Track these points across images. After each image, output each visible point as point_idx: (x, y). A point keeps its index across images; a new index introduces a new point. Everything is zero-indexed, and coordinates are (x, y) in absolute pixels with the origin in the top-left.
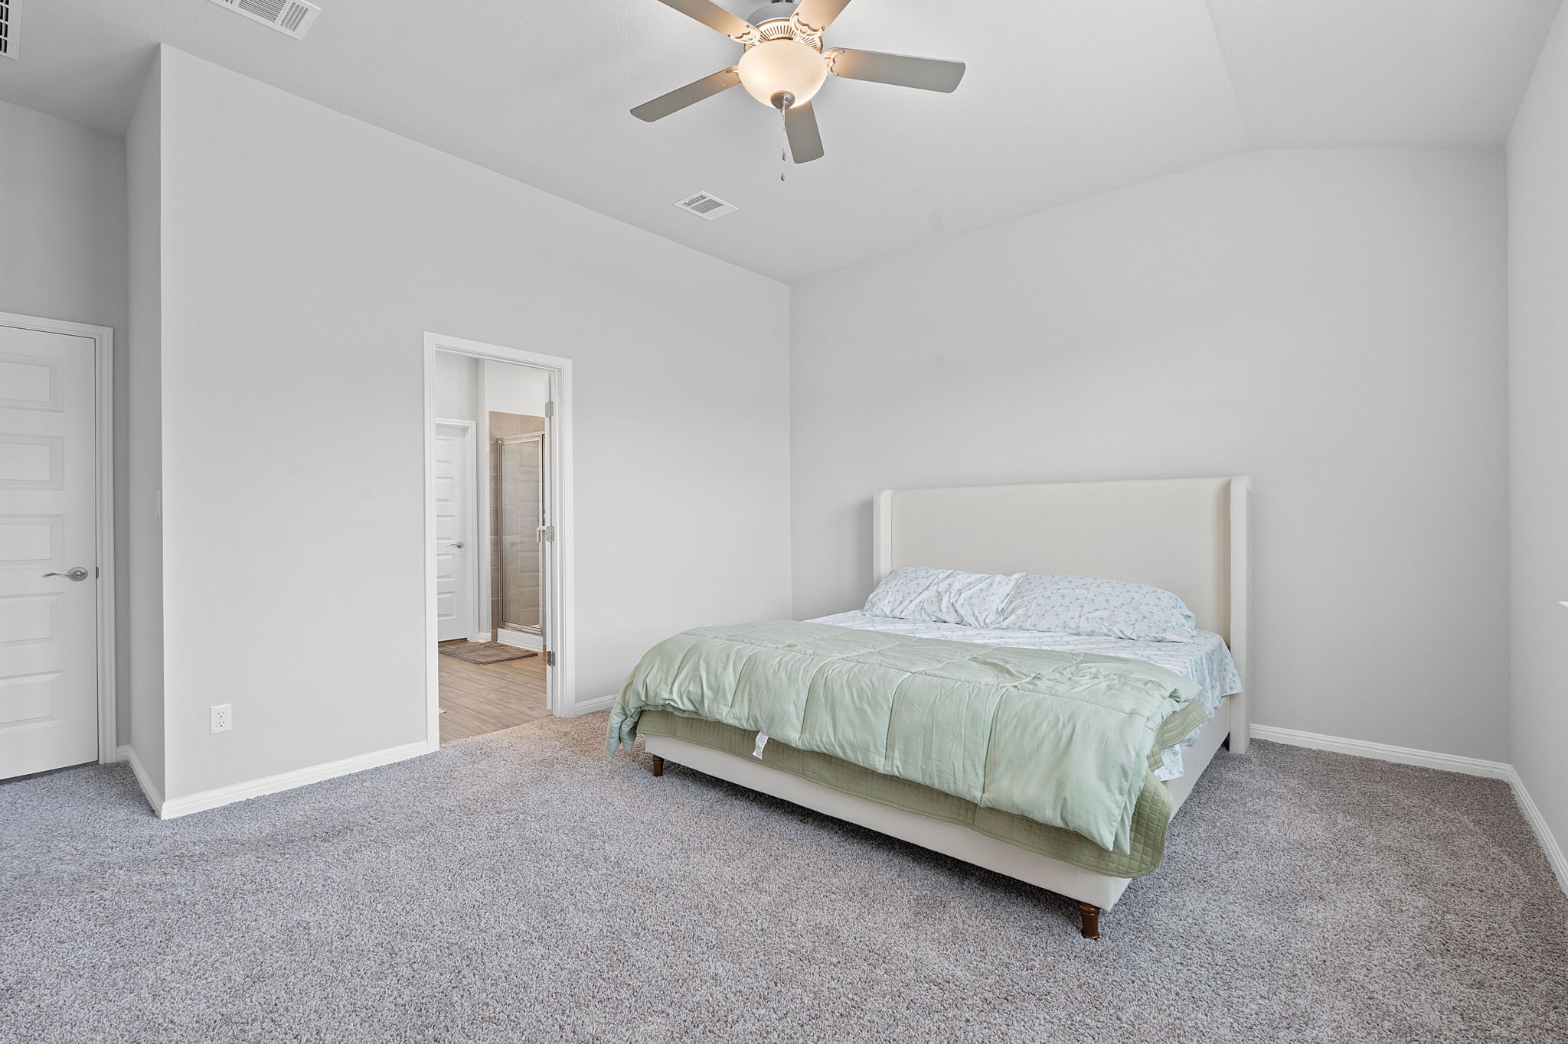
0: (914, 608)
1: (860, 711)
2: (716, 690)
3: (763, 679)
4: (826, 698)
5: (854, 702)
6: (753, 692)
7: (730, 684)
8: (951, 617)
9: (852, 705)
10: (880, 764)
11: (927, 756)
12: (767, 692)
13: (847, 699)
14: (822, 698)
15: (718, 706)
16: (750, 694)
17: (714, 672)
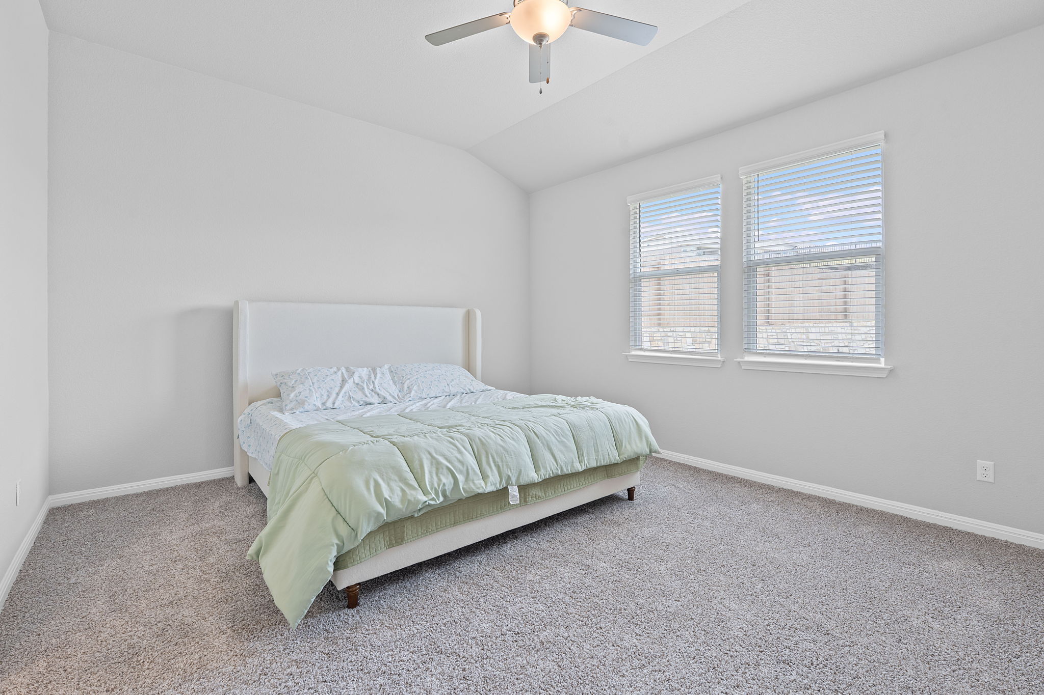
0: (343, 399)
1: (562, 442)
2: (465, 472)
3: (499, 447)
4: (543, 443)
5: (557, 439)
6: (497, 459)
7: (473, 462)
8: (375, 399)
9: (557, 441)
10: (579, 468)
11: (597, 451)
12: (508, 455)
13: (553, 438)
14: (541, 444)
15: (474, 483)
16: (494, 462)
17: (456, 460)
